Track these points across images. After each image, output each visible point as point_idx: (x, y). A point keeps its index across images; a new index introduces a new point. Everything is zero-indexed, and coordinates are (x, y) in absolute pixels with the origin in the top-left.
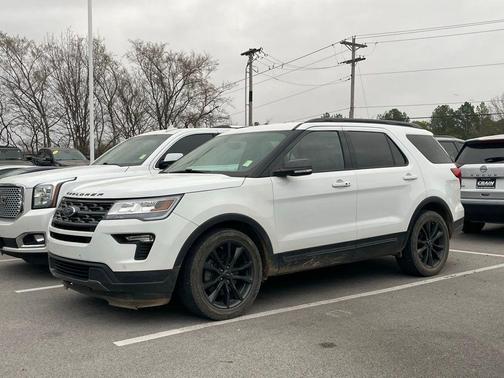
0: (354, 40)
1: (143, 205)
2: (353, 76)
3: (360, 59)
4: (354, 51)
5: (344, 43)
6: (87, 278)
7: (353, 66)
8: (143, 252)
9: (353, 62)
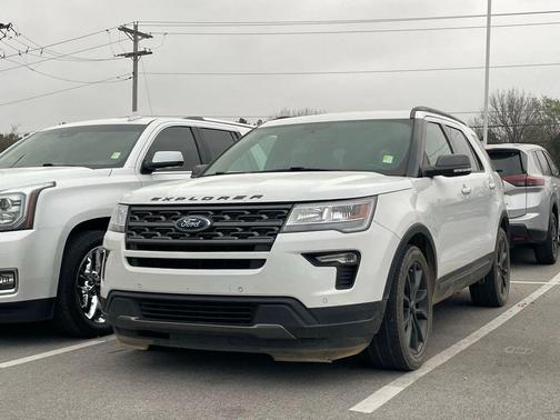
0: (136, 27)
1: (334, 210)
2: (135, 73)
3: (145, 53)
4: (136, 41)
5: (123, 29)
6: (250, 323)
7: (136, 61)
8: (347, 277)
9: (135, 55)
